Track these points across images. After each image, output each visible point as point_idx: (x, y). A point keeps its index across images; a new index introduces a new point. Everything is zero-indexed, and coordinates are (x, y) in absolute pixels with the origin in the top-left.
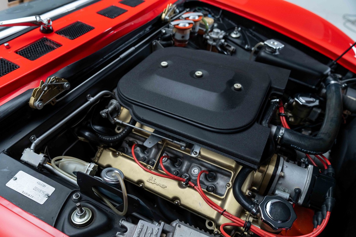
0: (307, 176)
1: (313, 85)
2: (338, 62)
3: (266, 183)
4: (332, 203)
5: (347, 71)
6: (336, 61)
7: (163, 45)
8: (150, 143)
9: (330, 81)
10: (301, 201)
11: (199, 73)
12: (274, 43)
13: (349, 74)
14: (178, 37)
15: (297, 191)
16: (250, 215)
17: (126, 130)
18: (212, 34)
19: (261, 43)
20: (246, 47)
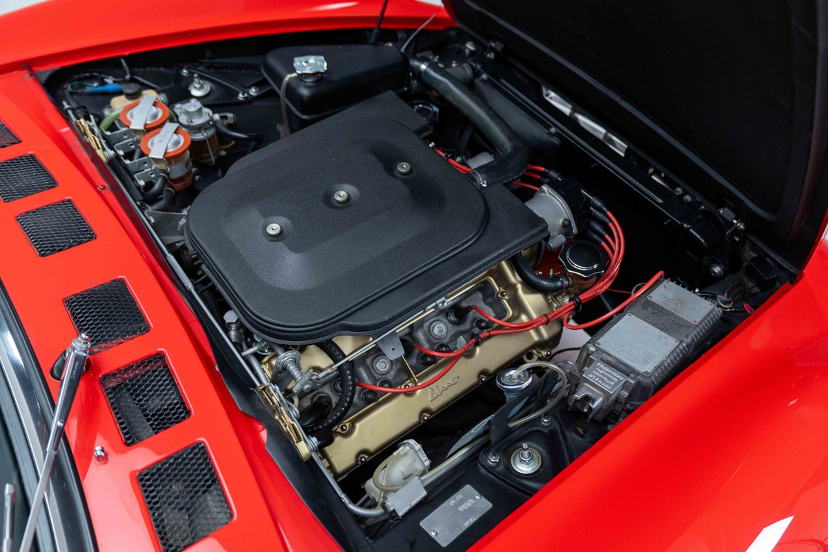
0: (555, 200)
1: (403, 87)
2: (382, 27)
5: (394, 31)
6: (379, 28)
7: (163, 209)
8: (393, 349)
9: (419, 67)
10: (575, 231)
11: (341, 196)
12: (306, 62)
13: (400, 35)
14: (177, 171)
15: (567, 222)
16: (555, 296)
17: (349, 372)
18: (193, 120)
19: (289, 76)
20: (241, 99)
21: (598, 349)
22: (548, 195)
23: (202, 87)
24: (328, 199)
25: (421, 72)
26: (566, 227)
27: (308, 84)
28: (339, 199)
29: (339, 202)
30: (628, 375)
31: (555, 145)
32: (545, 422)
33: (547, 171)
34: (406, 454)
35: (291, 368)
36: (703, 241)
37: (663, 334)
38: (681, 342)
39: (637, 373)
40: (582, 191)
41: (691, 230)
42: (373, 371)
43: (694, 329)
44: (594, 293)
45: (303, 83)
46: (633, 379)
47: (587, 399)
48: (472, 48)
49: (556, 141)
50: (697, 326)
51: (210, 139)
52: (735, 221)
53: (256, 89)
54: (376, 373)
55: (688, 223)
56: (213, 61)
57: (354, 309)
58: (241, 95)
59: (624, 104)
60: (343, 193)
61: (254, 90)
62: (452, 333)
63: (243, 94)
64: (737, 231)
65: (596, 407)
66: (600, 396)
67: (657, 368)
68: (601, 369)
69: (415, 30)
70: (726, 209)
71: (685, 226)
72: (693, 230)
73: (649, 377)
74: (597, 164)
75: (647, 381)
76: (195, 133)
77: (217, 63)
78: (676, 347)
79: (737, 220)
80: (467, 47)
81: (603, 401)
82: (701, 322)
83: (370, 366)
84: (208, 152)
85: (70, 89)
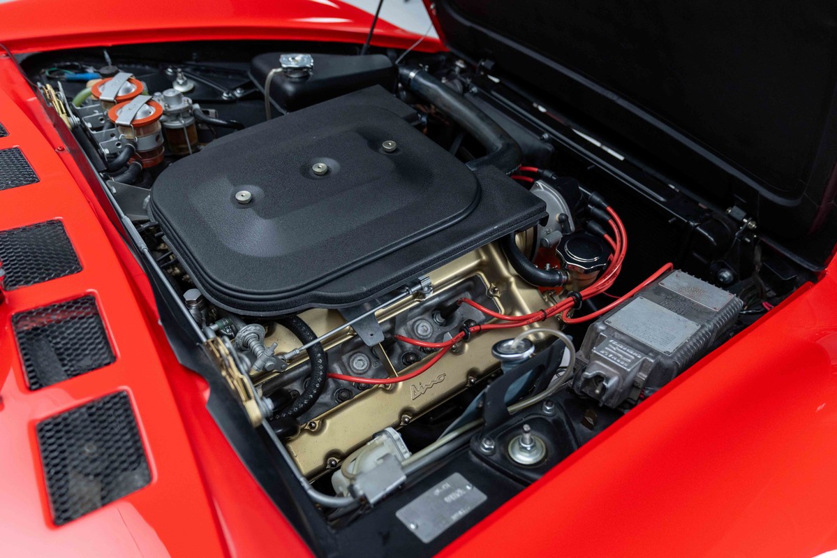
0: (551, 195)
2: (371, 43)
3: (530, 242)
4: (597, 196)
6: (368, 44)
7: (126, 182)
8: (372, 335)
9: (408, 75)
10: (572, 227)
11: (320, 167)
12: (293, 59)
13: (390, 54)
15: (563, 217)
16: (551, 296)
17: (319, 355)
18: (171, 106)
19: (274, 70)
20: (225, 98)
21: (608, 327)
22: (543, 190)
23: (185, 84)
24: (306, 170)
25: (410, 79)
26: (563, 221)
27: (293, 80)
28: (317, 170)
29: (317, 174)
30: (647, 354)
31: (548, 151)
32: (548, 411)
33: (541, 171)
34: (382, 444)
35: (253, 343)
36: (712, 239)
37: (681, 318)
38: (703, 326)
39: (656, 353)
40: (580, 188)
41: (698, 228)
42: (349, 370)
43: (715, 316)
44: (595, 290)
45: (289, 79)
46: (653, 358)
47: (599, 378)
48: (462, 66)
49: (549, 147)
50: (718, 313)
51: (188, 127)
52: (745, 220)
53: (241, 90)
54: (353, 371)
55: (695, 220)
56: (199, 64)
57: (327, 279)
58: (225, 95)
59: (621, 102)
60: (321, 165)
61: (238, 91)
62: (437, 334)
63: (228, 94)
64: (748, 231)
65: (611, 387)
66: (615, 374)
67: (679, 349)
68: (615, 346)
69: (405, 50)
70: (735, 208)
71: (692, 223)
72: (701, 228)
73: (671, 358)
74: (593, 166)
75: (670, 362)
76: (172, 121)
77: (203, 66)
78: (699, 331)
79: (747, 219)
80: (456, 66)
81: (619, 382)
82: (722, 310)
83: (346, 364)
84: (186, 143)
85: (47, 73)
